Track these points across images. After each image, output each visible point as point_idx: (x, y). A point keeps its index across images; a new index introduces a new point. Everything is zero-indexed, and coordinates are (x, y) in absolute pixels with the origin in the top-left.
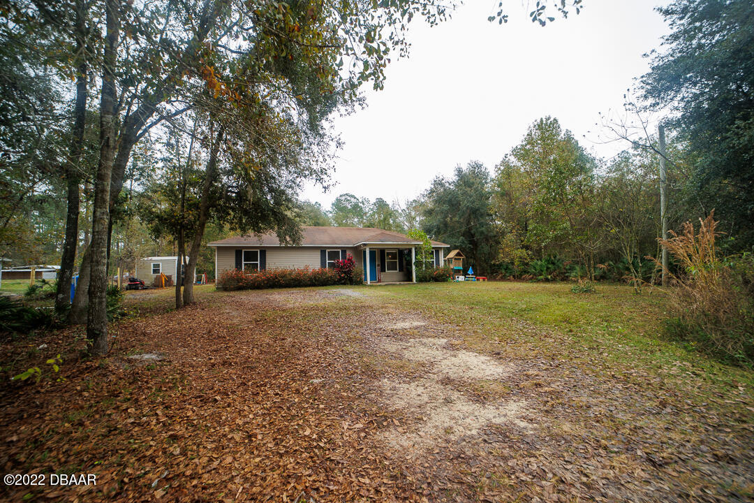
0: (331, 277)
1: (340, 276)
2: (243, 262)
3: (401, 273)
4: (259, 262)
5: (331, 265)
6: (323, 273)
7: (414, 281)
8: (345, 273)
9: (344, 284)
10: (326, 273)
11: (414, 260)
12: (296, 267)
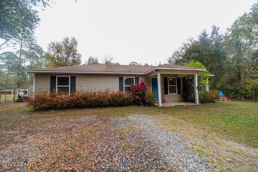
0: (127, 99)
1: (134, 98)
2: (57, 86)
3: (179, 95)
4: (69, 86)
5: (128, 89)
6: (120, 96)
7: (198, 103)
8: (139, 95)
9: (139, 105)
10: (123, 96)
11: (197, 85)
12: (97, 91)
